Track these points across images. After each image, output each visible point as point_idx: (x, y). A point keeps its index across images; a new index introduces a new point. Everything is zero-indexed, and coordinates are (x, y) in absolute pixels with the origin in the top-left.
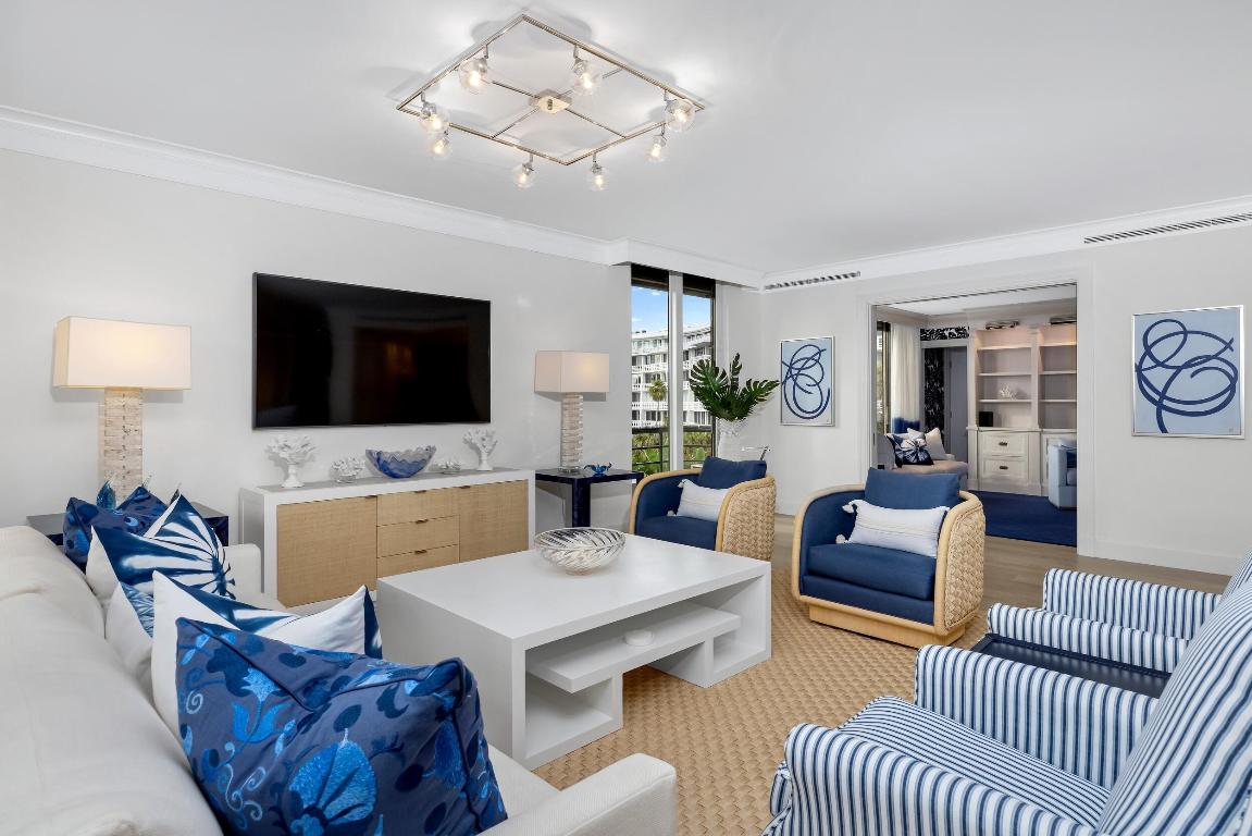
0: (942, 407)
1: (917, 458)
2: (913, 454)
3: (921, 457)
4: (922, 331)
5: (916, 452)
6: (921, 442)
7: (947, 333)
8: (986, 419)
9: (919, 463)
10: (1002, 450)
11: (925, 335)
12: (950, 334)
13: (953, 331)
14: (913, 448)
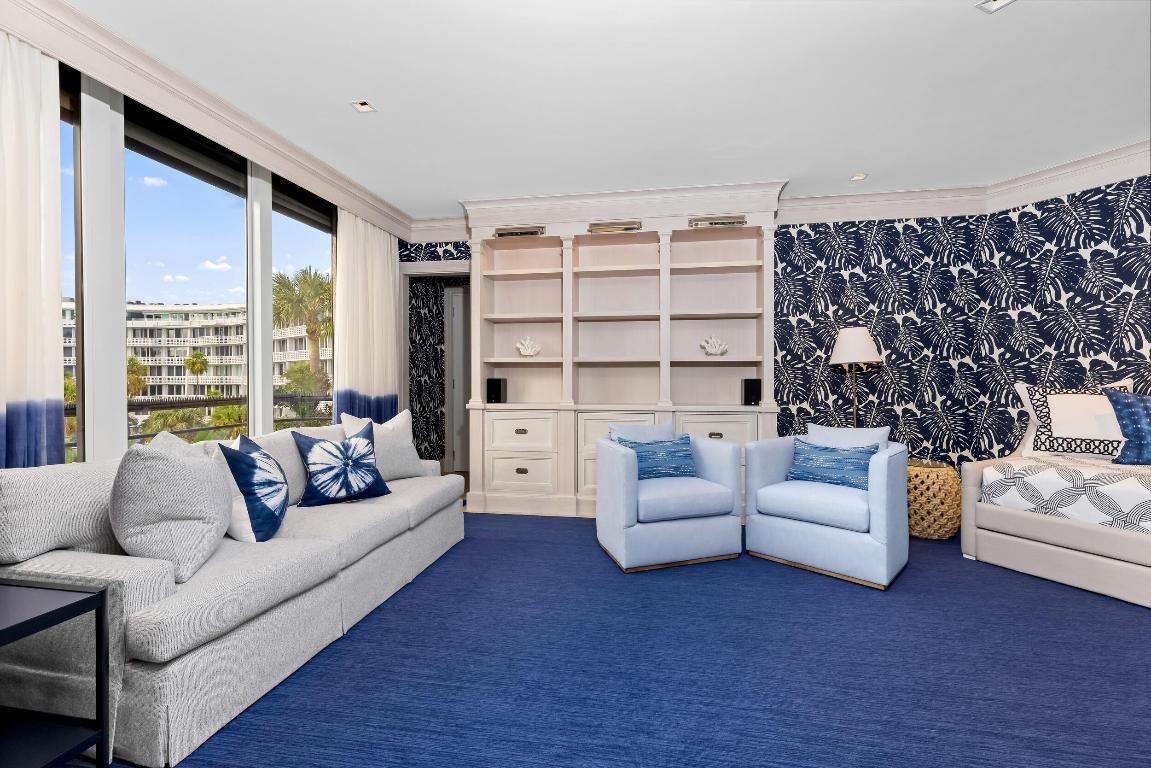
0: (441, 374)
1: (346, 485)
2: (336, 477)
3: (358, 481)
4: (402, 244)
5: (344, 472)
6: (360, 446)
7: (440, 251)
8: (495, 391)
9: (353, 497)
10: (521, 442)
11: (407, 251)
12: (446, 252)
13: (450, 248)
14: (338, 463)
